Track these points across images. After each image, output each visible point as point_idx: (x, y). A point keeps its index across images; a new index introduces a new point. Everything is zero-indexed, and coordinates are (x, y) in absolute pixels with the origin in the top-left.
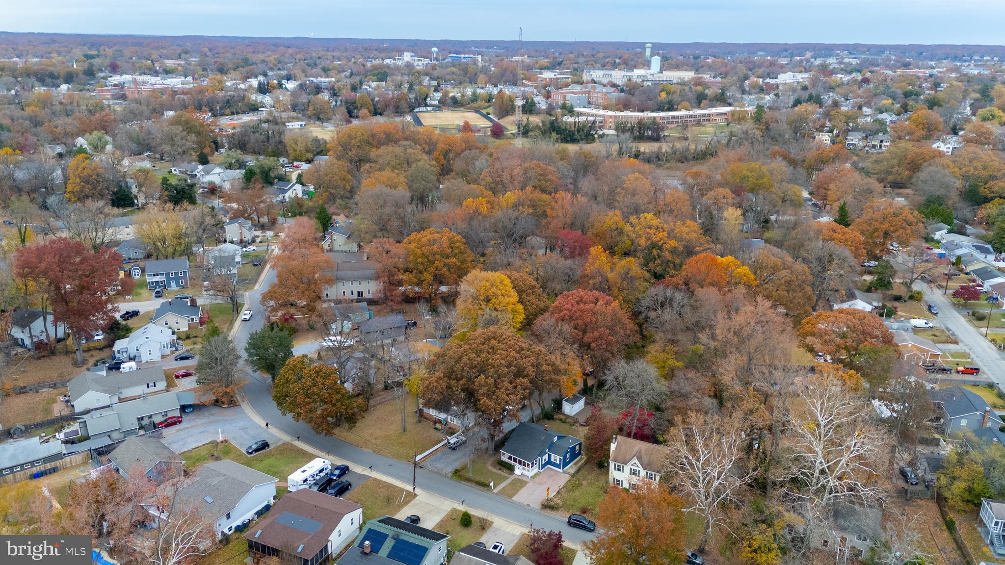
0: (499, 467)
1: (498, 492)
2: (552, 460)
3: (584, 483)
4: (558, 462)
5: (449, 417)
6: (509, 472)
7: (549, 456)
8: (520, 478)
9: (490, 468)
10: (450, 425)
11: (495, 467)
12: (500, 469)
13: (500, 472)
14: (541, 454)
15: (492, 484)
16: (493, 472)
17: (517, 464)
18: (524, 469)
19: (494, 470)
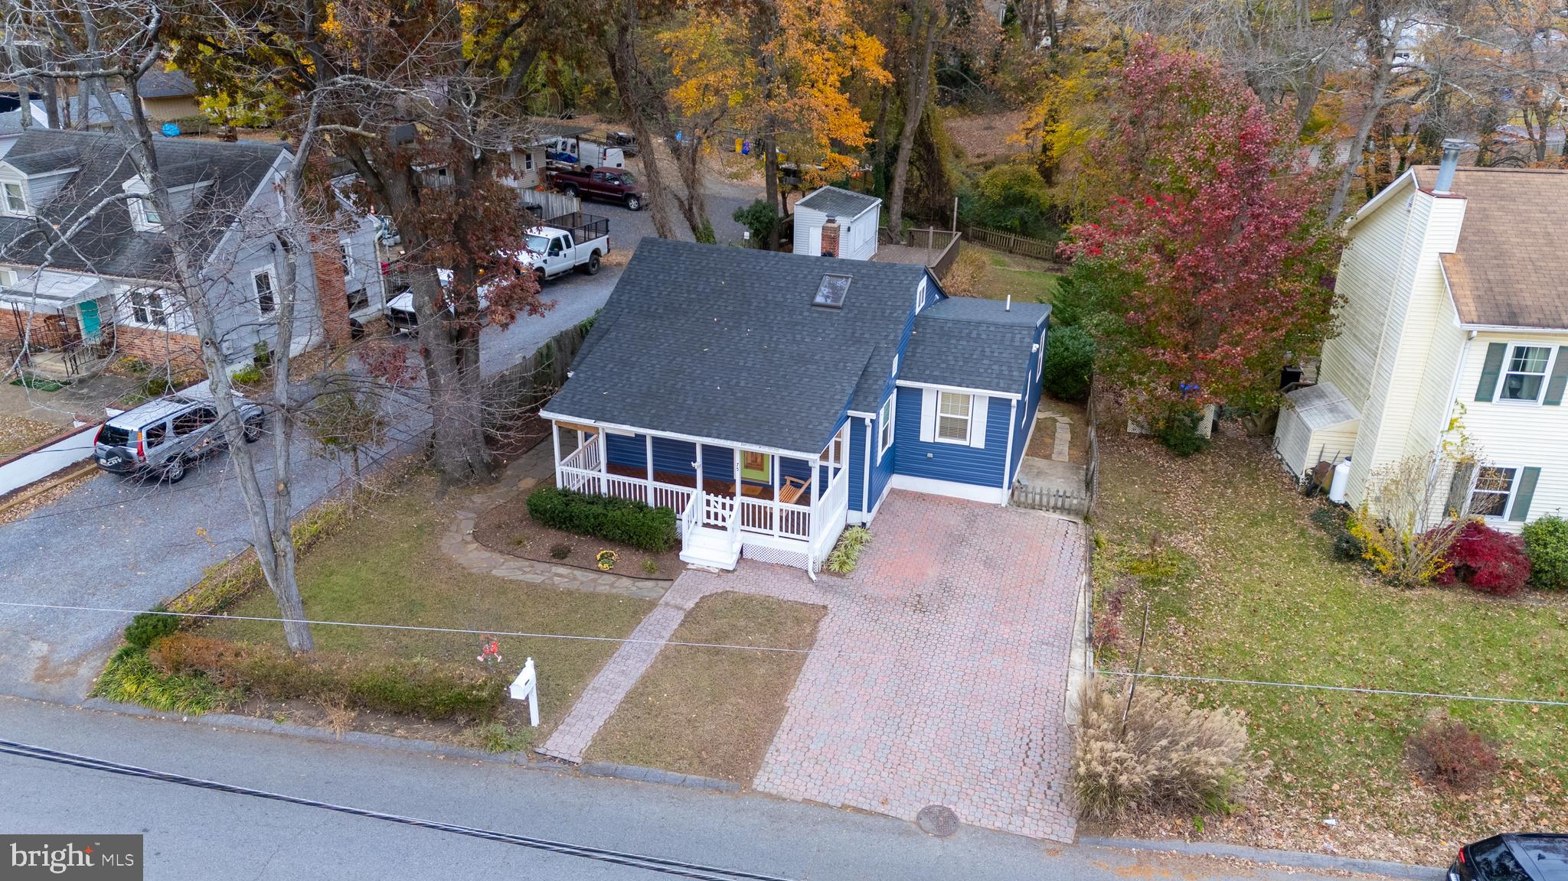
0: (553, 538)
1: (602, 740)
2: (928, 433)
3: (1191, 544)
4: (977, 438)
5: (122, 289)
6: (640, 560)
7: (910, 402)
8: (744, 586)
9: (475, 558)
10: (141, 350)
11: (514, 547)
12: (560, 554)
13: (561, 576)
14: (864, 394)
15: (523, 685)
16: (503, 587)
17: (697, 494)
18: (755, 519)
19: (508, 569)
